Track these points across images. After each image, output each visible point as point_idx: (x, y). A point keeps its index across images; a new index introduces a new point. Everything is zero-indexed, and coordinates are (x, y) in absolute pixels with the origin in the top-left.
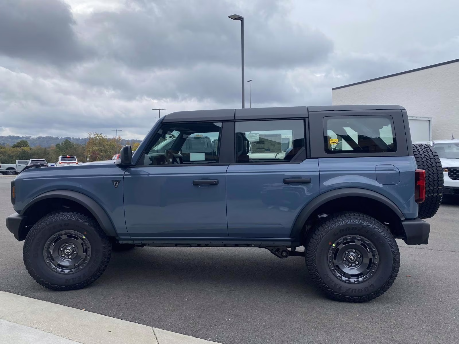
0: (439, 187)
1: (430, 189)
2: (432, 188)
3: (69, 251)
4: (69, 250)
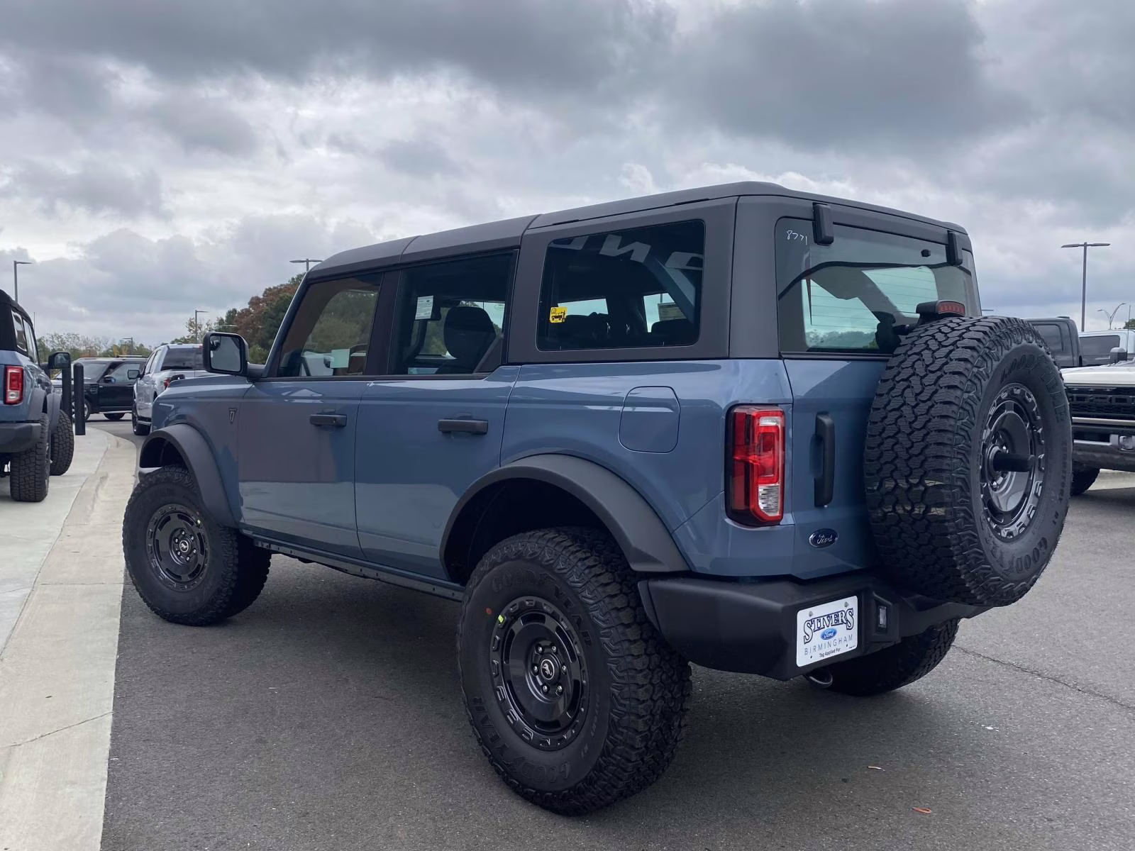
0: (930, 483)
1: (897, 486)
2: (903, 484)
3: (185, 547)
4: (186, 544)
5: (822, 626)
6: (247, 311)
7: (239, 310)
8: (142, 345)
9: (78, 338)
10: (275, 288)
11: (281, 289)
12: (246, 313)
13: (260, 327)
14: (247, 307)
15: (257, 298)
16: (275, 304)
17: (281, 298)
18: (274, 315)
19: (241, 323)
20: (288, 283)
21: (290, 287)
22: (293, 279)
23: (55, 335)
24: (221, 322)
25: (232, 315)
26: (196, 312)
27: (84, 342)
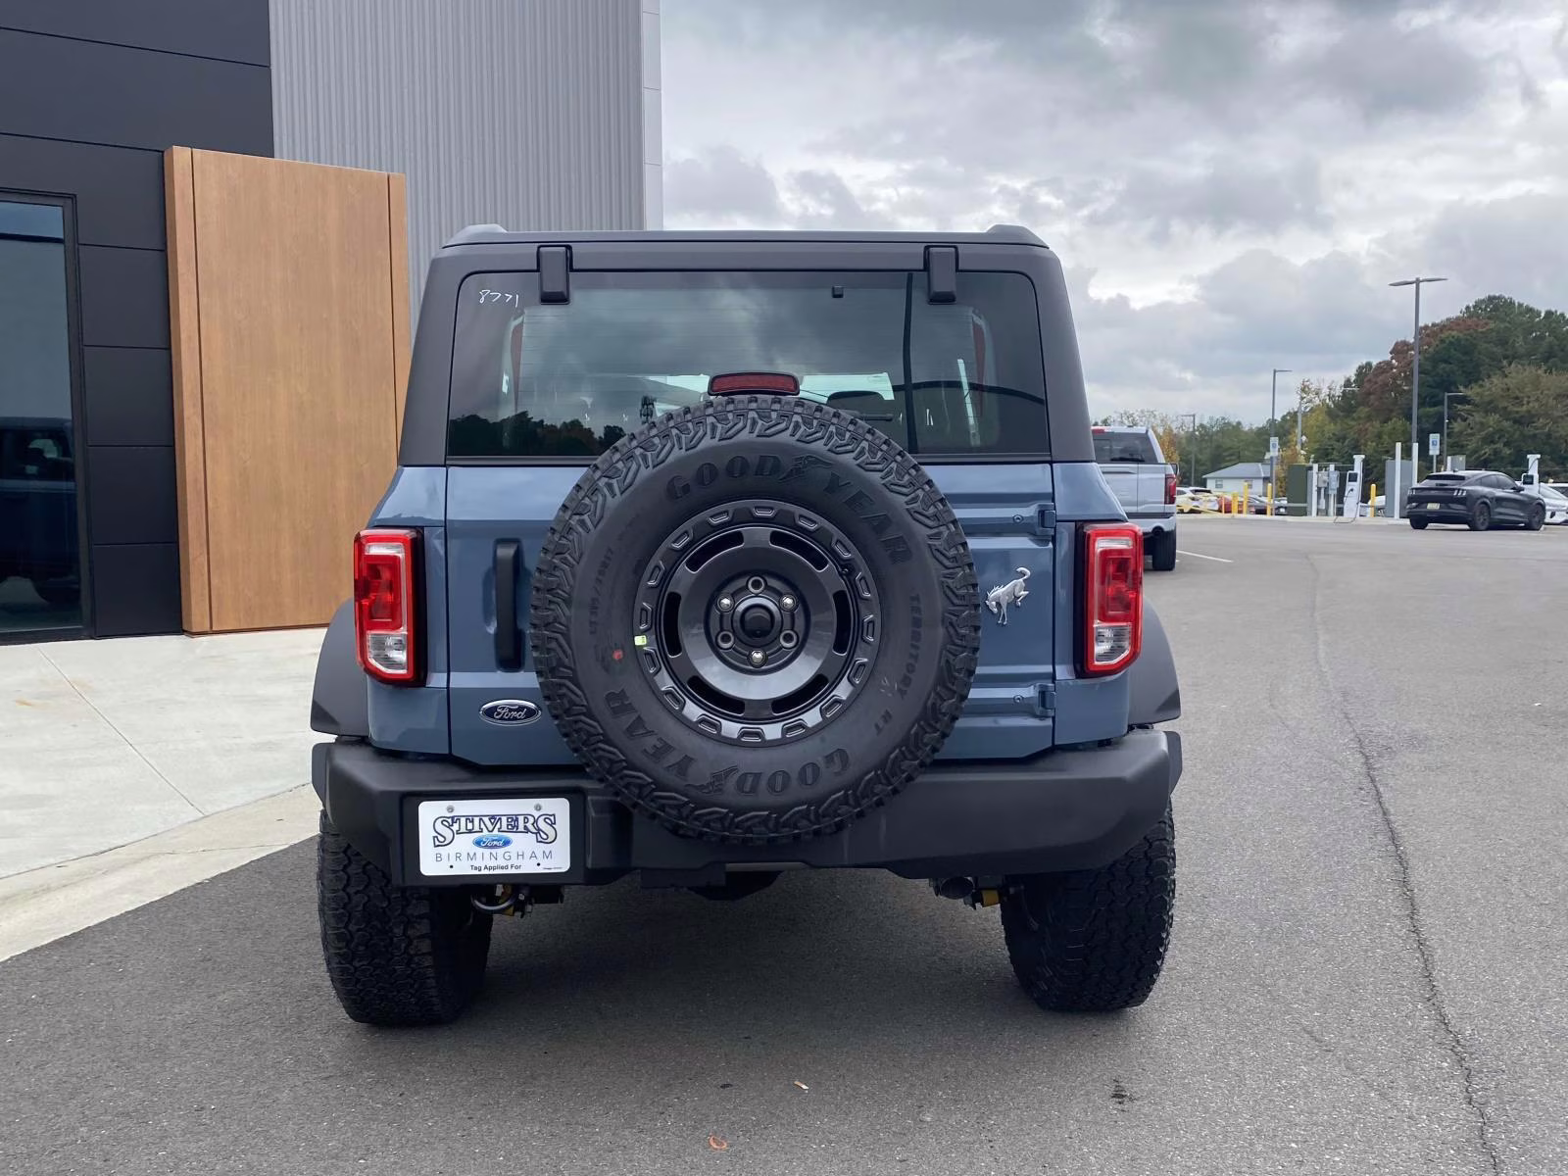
5: (477, 828)
6: (1388, 363)
7: (1374, 363)
8: (1239, 423)
9: (1155, 416)
10: (1434, 325)
11: (1444, 326)
12: (1384, 367)
13: (1405, 388)
14: (1388, 357)
15: (1405, 343)
16: (1431, 350)
17: (1442, 341)
18: (1430, 368)
19: (1376, 383)
20: (1459, 314)
21: (1461, 322)
22: (1468, 308)
23: (1125, 414)
24: (1348, 383)
25: (1363, 372)
26: (1275, 372)
27: (1162, 421)
